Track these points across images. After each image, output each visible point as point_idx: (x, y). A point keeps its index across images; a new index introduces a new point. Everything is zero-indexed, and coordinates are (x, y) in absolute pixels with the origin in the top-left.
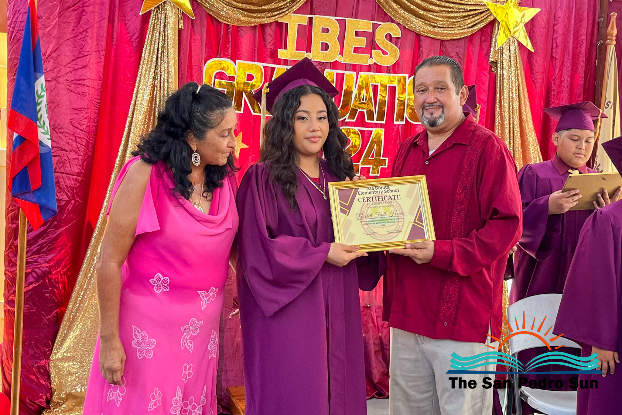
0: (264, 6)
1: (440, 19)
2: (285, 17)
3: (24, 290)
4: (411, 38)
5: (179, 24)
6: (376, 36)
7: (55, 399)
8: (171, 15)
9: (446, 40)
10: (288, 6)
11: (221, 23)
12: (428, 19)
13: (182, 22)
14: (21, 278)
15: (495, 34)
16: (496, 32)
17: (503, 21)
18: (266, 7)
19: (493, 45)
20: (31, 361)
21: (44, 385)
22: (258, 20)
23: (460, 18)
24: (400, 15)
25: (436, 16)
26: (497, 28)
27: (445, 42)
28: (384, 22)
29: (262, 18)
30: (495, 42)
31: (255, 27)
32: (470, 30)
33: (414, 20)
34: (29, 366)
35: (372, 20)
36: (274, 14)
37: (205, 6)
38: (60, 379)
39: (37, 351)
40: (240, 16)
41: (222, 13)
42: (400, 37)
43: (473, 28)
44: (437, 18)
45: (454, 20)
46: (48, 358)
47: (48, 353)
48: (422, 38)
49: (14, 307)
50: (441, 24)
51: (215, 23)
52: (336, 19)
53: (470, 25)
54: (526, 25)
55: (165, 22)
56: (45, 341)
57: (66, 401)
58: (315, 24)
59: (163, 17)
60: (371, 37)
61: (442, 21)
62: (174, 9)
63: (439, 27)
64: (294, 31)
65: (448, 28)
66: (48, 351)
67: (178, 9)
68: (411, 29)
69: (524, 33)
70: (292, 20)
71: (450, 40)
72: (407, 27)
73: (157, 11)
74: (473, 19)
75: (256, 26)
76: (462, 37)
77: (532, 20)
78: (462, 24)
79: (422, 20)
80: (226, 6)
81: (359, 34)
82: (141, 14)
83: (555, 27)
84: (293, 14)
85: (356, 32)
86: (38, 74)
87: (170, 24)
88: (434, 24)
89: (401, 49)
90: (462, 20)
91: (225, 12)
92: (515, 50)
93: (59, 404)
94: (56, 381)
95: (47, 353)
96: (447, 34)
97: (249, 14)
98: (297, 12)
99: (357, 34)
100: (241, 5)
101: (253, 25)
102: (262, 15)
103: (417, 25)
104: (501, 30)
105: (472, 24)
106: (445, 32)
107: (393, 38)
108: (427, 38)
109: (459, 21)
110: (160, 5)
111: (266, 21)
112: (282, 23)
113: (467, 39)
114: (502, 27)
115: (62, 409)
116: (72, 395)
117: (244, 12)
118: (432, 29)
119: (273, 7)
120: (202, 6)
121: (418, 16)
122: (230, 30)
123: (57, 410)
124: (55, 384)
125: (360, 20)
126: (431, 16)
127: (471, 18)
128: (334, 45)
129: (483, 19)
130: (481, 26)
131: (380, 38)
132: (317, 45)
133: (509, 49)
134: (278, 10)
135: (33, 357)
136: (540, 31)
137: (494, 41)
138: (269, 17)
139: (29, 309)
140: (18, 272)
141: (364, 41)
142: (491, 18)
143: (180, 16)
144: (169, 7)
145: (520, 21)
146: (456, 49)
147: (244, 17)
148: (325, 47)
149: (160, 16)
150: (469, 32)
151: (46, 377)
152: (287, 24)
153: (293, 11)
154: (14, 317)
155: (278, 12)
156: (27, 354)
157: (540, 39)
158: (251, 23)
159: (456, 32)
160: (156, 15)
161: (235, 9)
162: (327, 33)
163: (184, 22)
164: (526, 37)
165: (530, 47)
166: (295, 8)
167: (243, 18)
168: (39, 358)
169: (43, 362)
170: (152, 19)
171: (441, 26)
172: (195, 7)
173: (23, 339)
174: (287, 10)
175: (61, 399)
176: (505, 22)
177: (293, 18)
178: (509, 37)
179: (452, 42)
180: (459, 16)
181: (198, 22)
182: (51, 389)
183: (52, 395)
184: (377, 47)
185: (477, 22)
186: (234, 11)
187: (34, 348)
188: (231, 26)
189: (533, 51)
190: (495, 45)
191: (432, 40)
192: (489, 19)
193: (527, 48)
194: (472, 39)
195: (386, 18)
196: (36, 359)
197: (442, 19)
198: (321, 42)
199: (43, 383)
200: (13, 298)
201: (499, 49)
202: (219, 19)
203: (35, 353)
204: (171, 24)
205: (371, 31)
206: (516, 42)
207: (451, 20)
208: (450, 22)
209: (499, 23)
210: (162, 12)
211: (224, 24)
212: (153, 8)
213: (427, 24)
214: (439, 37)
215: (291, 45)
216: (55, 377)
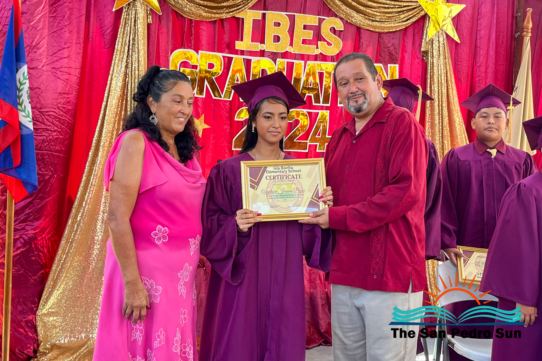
0: (223, 3)
1: (378, 14)
2: (242, 13)
3: (12, 254)
4: (352, 31)
5: (147, 19)
6: (322, 29)
7: (41, 349)
8: (140, 11)
9: (383, 33)
10: (244, 3)
11: (185, 18)
12: (368, 14)
13: (151, 17)
14: (9, 244)
15: (426, 27)
16: (427, 25)
17: (433, 15)
18: (225, 4)
19: (424, 37)
20: (20, 316)
21: (31, 337)
22: (217, 16)
23: (396, 13)
24: (343, 10)
25: (374, 11)
26: (427, 22)
27: (382, 34)
28: (328, 17)
29: (221, 14)
30: (427, 34)
31: (215, 22)
32: (404, 23)
33: (355, 15)
34: (18, 320)
35: (318, 15)
36: (231, 10)
37: (171, 3)
38: (45, 331)
39: (25, 307)
40: (202, 12)
41: (185, 9)
42: (343, 30)
43: (407, 22)
44: (375, 13)
45: (390, 15)
46: (35, 314)
47: (35, 309)
48: (362, 31)
49: (4, 269)
50: (379, 19)
51: (180, 18)
52: (286, 15)
53: (405, 19)
54: (453, 19)
55: (135, 18)
56: (31, 299)
57: (51, 351)
58: (268, 19)
59: (133, 13)
60: (317, 30)
61: (379, 16)
62: (143, 6)
63: (377, 21)
64: (249, 25)
65: (385, 22)
66: (35, 307)
67: (147, 6)
68: (353, 23)
69: (451, 26)
70: (248, 16)
71: (387, 32)
72: (349, 21)
73: (128, 8)
74: (407, 14)
75: (216, 20)
76: (398, 30)
77: (459, 15)
78: (397, 18)
79: (362, 15)
80: (189, 3)
81: (307, 27)
82: (114, 10)
83: (479, 22)
84: (248, 10)
85: (304, 25)
86: (22, 64)
87: (139, 19)
88: (372, 19)
89: (343, 41)
90: (397, 15)
91: (188, 8)
92: (444, 41)
93: (45, 354)
94: (42, 333)
95: (33, 309)
96: (384, 27)
97: (210, 10)
98: (252, 8)
99: (305, 27)
100: (202, 3)
101: (213, 20)
102: (222, 11)
103: (358, 19)
104: (431, 24)
105: (406, 18)
106: (382, 25)
107: (336, 31)
108: (367, 31)
109: (394, 16)
110: (131, 2)
111: (224, 16)
112: (239, 18)
113: (402, 32)
114: (432, 22)
115: (48, 358)
116: (56, 345)
117: (205, 8)
118: (370, 23)
119: (231, 4)
120: (168, 3)
121: (358, 11)
122: (193, 24)
123: (44, 359)
124: (41, 335)
125: (308, 15)
126: (370, 11)
127: (405, 13)
128: (285, 37)
129: (415, 14)
130: (414, 20)
131: (325, 31)
132: (270, 37)
133: (439, 41)
134: (235, 7)
135: (21, 312)
136: (466, 24)
137: (425, 33)
138: (227, 13)
139: (17, 271)
140: (7, 238)
141: (311, 34)
142: (423, 13)
143: (148, 12)
144: (139, 4)
145: (448, 16)
146: (392, 41)
147: (206, 12)
148: (277, 39)
149: (131, 12)
150: (404, 25)
151: (33, 330)
152: (243, 19)
153: (248, 8)
154: (4, 278)
155: (236, 9)
156: (16, 310)
157: (465, 32)
158: (211, 18)
159: (392, 25)
160: (127, 11)
161: (197, 6)
162: (278, 26)
163: (152, 18)
164: (453, 30)
165: (456, 39)
166: (250, 5)
167: (204, 14)
168: (27, 313)
169: (30, 317)
170: (124, 15)
171: (379, 20)
172: (162, 4)
173: (12, 297)
174: (243, 7)
175: (47, 349)
176: (434, 17)
177: (249, 13)
178: (439, 30)
179: (389, 34)
180: (394, 12)
181: (165, 17)
182: (38, 340)
183: (38, 345)
184: (322, 39)
185: (411, 16)
186: (197, 7)
187: (22, 306)
188: (194, 21)
189: (459, 42)
190: (426, 37)
191: (371, 32)
192: (421, 14)
193: (454, 40)
194: (406, 32)
195: (331, 13)
196: (24, 314)
197: (380, 14)
198: (273, 34)
199: (31, 335)
200: (3, 261)
201: (429, 41)
202: (184, 15)
203: (23, 309)
204: (141, 19)
205: (317, 25)
206: (445, 34)
207: (388, 15)
208: (387, 16)
209: (429, 17)
210: (133, 9)
211: (188, 19)
212: (125, 5)
213: (366, 18)
214: (377, 30)
215: (247, 37)
216: (41, 330)
